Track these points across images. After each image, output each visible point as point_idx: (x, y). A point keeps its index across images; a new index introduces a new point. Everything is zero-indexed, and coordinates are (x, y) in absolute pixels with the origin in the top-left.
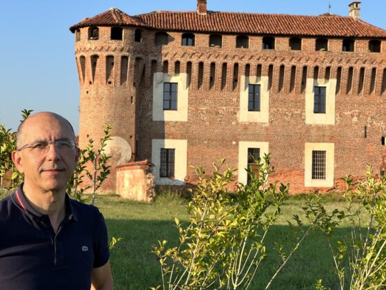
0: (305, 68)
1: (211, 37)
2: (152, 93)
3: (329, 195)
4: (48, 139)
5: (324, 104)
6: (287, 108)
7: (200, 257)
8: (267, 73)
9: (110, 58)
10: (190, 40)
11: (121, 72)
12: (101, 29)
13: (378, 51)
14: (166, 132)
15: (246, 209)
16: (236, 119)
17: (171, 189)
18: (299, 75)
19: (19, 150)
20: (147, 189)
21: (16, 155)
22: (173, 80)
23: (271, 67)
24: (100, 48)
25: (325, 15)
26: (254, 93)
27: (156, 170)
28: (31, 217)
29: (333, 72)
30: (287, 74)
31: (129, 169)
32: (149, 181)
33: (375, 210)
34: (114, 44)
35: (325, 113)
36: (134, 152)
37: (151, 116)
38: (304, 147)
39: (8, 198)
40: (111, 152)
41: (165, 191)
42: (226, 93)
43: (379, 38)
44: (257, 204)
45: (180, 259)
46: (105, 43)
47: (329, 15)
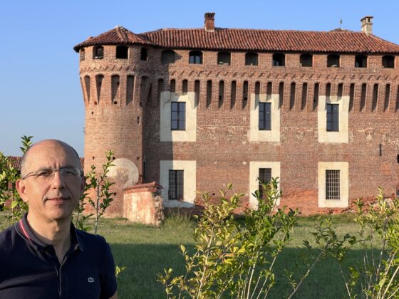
0: (317, 85)
1: (219, 55)
2: (159, 113)
3: (344, 216)
4: (53, 167)
5: (337, 122)
6: (299, 127)
7: (207, 285)
8: (277, 91)
9: (115, 77)
10: (198, 58)
11: (127, 91)
12: (106, 48)
13: (392, 66)
14: (174, 153)
15: (254, 234)
16: (246, 138)
17: (180, 212)
18: (311, 92)
19: (24, 179)
20: (156, 211)
21: (20, 184)
22: (181, 99)
23: (282, 84)
24: (105, 67)
25: (337, 30)
26: (264, 112)
27: (165, 192)
28: (35, 248)
29: (346, 88)
30: (299, 92)
31: (137, 192)
32: (157, 204)
33: (387, 235)
34: (120, 63)
35: (338, 131)
36: (141, 174)
37: (159, 136)
38: (317, 166)
39: (13, 228)
40: (118, 174)
41: (174, 214)
42: (236, 112)
43: (392, 53)
44: (265, 230)
45: (186, 288)
46: (110, 62)
47: (340, 30)
